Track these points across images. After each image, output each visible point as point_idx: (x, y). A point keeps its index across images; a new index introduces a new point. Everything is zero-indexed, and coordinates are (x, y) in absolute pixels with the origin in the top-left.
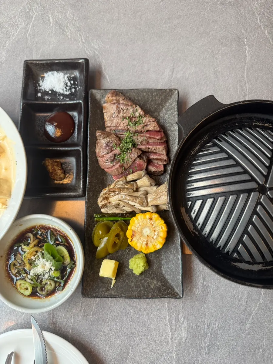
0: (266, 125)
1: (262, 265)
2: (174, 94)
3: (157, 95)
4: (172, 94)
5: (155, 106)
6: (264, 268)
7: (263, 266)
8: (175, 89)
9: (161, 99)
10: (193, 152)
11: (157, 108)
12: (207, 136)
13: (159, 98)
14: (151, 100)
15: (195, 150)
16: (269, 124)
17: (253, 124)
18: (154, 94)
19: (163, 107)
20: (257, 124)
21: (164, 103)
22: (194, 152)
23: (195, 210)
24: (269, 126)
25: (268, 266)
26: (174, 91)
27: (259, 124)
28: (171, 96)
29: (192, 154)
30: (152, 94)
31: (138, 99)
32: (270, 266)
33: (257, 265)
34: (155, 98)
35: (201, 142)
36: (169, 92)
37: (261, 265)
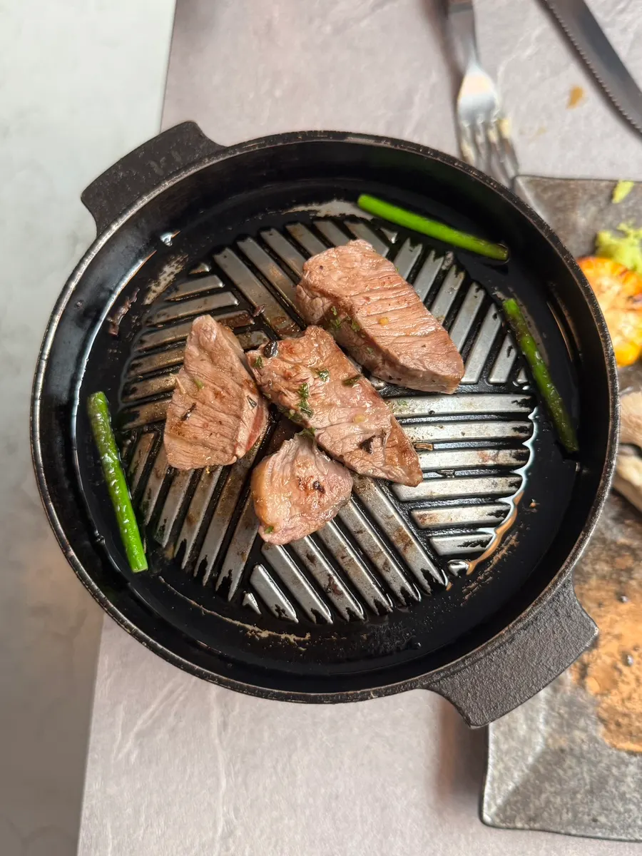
0: (265, 634)
1: (319, 215)
2: (494, 809)
3: (559, 812)
4: (502, 810)
5: (561, 772)
6: (314, 207)
7: (316, 212)
8: (493, 826)
9: (544, 796)
10: (510, 543)
11: (556, 764)
12: (466, 597)
13: (548, 802)
14: (579, 796)
15: (506, 548)
16: (253, 637)
17: (308, 636)
18: (570, 814)
19: (534, 769)
20: (297, 638)
21: (528, 781)
22: (509, 541)
23: (508, 355)
24: (257, 629)
25: (303, 211)
26: (497, 821)
27: (288, 636)
28: (507, 803)
29: (514, 537)
30: (575, 816)
31: (625, 804)
32: (298, 212)
33: (332, 214)
34: (562, 800)
35: (486, 577)
36: (515, 817)
37: (321, 214)
